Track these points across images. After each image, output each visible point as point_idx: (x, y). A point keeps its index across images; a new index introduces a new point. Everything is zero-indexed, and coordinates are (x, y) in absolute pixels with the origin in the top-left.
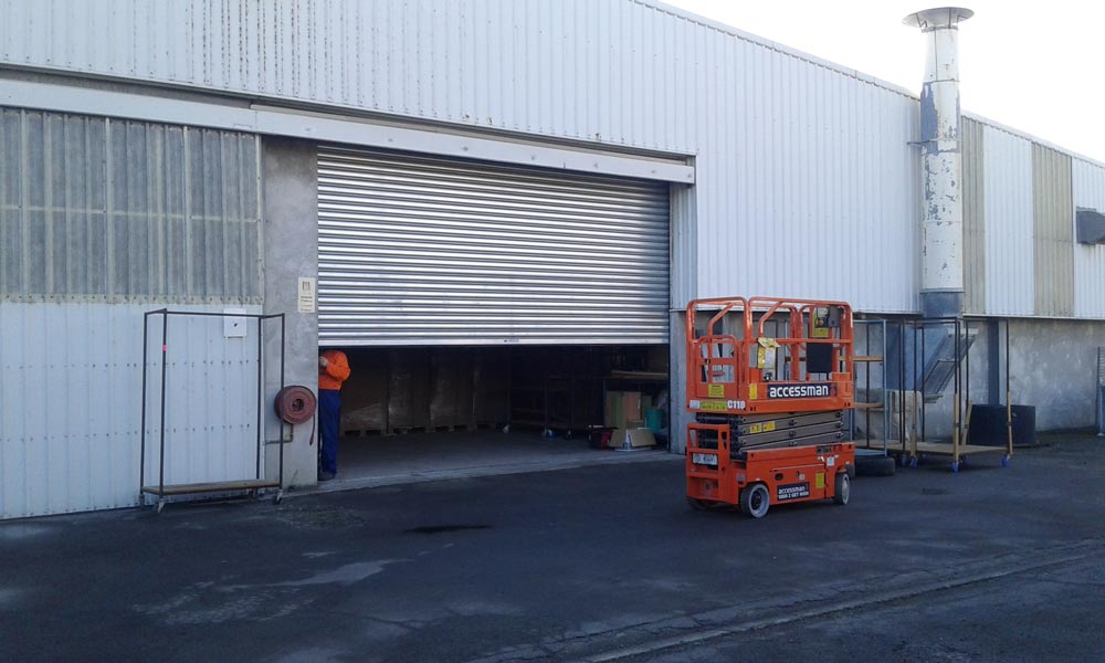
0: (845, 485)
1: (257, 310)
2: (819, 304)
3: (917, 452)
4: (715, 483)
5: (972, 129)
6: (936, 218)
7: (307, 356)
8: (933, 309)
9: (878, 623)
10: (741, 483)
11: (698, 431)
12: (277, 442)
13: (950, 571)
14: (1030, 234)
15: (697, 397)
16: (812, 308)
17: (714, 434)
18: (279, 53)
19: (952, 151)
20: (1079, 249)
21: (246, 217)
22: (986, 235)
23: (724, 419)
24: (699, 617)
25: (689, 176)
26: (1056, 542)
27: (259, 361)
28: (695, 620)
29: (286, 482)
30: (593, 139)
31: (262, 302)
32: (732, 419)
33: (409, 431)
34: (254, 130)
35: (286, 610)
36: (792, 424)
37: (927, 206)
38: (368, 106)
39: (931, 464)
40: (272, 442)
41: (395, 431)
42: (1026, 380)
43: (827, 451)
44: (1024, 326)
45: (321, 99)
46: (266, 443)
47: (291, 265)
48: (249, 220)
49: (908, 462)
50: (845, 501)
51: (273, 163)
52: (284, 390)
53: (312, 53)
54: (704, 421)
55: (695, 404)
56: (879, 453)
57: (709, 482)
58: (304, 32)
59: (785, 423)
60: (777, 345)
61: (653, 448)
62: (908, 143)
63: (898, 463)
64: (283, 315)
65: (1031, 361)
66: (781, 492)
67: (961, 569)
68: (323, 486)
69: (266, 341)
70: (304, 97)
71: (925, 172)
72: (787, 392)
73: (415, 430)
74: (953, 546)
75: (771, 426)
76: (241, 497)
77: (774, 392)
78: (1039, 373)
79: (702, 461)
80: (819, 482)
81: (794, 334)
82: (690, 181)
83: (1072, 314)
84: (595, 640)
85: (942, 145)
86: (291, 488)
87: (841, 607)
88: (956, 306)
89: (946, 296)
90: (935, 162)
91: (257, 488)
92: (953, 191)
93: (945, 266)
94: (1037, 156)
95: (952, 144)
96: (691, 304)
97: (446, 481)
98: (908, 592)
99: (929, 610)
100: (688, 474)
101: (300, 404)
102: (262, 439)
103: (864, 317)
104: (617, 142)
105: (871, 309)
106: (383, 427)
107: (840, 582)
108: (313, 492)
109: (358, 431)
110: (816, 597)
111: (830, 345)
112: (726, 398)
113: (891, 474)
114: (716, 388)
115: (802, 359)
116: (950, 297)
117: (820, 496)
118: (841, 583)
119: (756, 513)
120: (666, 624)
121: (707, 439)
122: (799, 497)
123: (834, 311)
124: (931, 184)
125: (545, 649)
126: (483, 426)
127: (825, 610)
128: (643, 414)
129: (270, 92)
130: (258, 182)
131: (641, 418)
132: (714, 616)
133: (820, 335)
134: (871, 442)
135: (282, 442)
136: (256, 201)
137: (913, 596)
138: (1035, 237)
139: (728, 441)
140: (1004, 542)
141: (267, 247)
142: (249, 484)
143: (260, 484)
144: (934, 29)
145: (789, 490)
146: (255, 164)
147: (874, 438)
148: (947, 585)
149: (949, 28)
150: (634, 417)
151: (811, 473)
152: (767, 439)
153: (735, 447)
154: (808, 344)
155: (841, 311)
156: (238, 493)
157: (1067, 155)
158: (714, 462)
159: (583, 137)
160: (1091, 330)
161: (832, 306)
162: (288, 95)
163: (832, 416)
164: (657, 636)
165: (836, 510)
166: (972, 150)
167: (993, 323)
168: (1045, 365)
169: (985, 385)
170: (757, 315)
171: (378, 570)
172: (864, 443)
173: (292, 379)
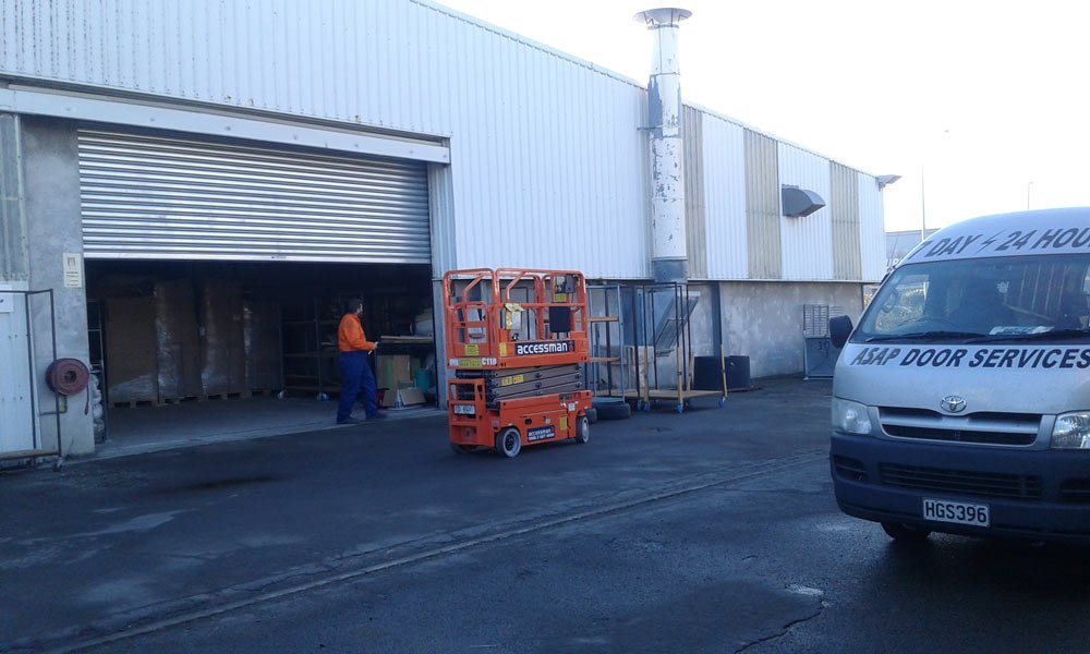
0: (585, 427)
1: (24, 286)
2: (556, 274)
3: (650, 398)
4: (474, 429)
5: (692, 117)
6: (663, 195)
7: (76, 329)
8: (663, 275)
9: (596, 527)
10: (496, 428)
11: (459, 386)
12: (53, 413)
13: (660, 488)
14: (743, 209)
15: (455, 356)
16: (552, 276)
17: (470, 387)
18: (37, 33)
19: (675, 136)
20: (784, 221)
21: (8, 195)
22: (706, 209)
23: (479, 374)
24: (457, 533)
25: (445, 156)
26: (746, 462)
27: (28, 335)
28: (452, 536)
29: (65, 451)
30: (353, 120)
31: (28, 278)
32: (486, 374)
33: (182, 401)
34: (12, 109)
35: (87, 554)
36: (538, 376)
37: (654, 183)
38: (129, 87)
39: (662, 407)
40: (45, 414)
41: (167, 401)
42: (744, 335)
43: (569, 399)
44: (741, 287)
45: (81, 79)
46: (41, 415)
47: (54, 242)
48: (11, 198)
49: (642, 408)
50: (586, 440)
51: (32, 142)
52: (56, 363)
53: (71, 35)
54: (462, 377)
55: (454, 362)
56: (620, 400)
57: (469, 429)
58: (63, 14)
59: (532, 376)
60: (522, 309)
61: (423, 405)
62: (638, 129)
63: (634, 408)
64: (51, 291)
65: (748, 319)
66: (530, 434)
67: (670, 485)
68: (101, 454)
69: (34, 316)
70: (64, 77)
71: (652, 155)
72: (532, 349)
73: (187, 399)
74: (667, 469)
75: (520, 379)
76: (19, 467)
77: (521, 350)
78: (755, 328)
79: (462, 412)
80: (563, 425)
81: (538, 299)
82: (446, 161)
83: (780, 277)
84: (369, 556)
85: (666, 132)
86: (69, 457)
87: (570, 518)
88: (681, 273)
89: (672, 263)
90: (660, 145)
91: (35, 457)
92: (676, 172)
93: (671, 237)
94: (748, 141)
95: (675, 131)
96: (447, 275)
97: (224, 443)
98: (624, 505)
99: (637, 516)
100: (451, 423)
101: (72, 376)
102: (37, 411)
103: (605, 283)
104: (376, 124)
105: (611, 276)
106: (154, 398)
107: (572, 500)
108: (93, 459)
109: (129, 403)
110: (552, 513)
111: (568, 308)
112: (481, 356)
113: (627, 417)
114: (472, 348)
115: (545, 322)
116: (677, 264)
117: (564, 437)
118: (574, 502)
119: (509, 453)
120: (430, 540)
121: (466, 392)
122: (546, 438)
123: (570, 280)
124: (658, 165)
125: (326, 566)
126: (257, 393)
127: (559, 521)
128: (413, 376)
129: (29, 72)
130: (19, 161)
131: (412, 379)
132: (469, 532)
133: (560, 300)
134: (612, 391)
135: (58, 413)
136: (17, 180)
137: (628, 507)
138: (747, 211)
139: (483, 393)
140: (707, 464)
141: (30, 225)
142: (28, 454)
143: (39, 453)
144: (659, 26)
145: (537, 433)
146: (15, 143)
147: (616, 388)
148: (656, 498)
149: (672, 26)
150: (405, 379)
151: (555, 418)
152: (517, 391)
153: (490, 398)
154: (550, 307)
155: (576, 279)
156: (15, 463)
157: (773, 140)
158: (472, 412)
159: (343, 119)
160: (797, 290)
161: (568, 275)
162: (47, 75)
163: (571, 369)
164: (420, 550)
165: (578, 448)
166: (693, 134)
167: (715, 286)
168: (760, 321)
169: (710, 340)
170: (504, 282)
171: (169, 519)
172: (606, 392)
173: (63, 353)
